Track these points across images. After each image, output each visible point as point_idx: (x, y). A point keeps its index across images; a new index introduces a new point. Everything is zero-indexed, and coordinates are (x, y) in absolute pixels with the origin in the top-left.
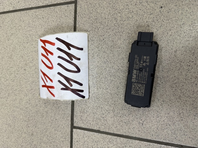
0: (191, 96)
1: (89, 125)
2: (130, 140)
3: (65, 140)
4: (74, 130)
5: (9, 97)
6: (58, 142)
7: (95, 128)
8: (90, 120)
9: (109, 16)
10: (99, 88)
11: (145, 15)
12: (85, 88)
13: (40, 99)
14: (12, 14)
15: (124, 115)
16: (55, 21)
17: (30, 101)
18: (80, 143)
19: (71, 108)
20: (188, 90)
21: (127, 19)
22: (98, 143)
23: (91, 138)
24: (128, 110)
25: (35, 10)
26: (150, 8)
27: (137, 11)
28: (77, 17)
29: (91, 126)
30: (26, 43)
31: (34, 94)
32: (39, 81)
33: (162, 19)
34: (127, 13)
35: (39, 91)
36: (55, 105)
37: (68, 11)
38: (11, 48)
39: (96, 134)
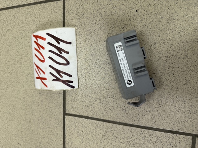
0: (169, 85)
1: (79, 112)
2: (114, 125)
3: (58, 125)
4: (66, 117)
5: (8, 88)
6: (52, 127)
7: (85, 115)
8: (80, 107)
9: (95, 11)
10: (87, 79)
11: (127, 10)
12: (74, 79)
13: (36, 89)
14: (7, 11)
15: (109, 102)
16: (46, 17)
17: (26, 91)
18: (71, 128)
19: (63, 97)
20: (166, 80)
21: (111, 14)
22: (87, 128)
23: (81, 123)
24: (112, 98)
25: (27, 6)
26: (131, 3)
27: (119, 6)
28: (66, 13)
29: (81, 112)
30: (21, 39)
31: (30, 85)
32: (33, 74)
33: (142, 13)
34: (110, 8)
35: (35, 82)
36: (49, 95)
37: (57, 7)
38: (8, 43)
39: (85, 120)
